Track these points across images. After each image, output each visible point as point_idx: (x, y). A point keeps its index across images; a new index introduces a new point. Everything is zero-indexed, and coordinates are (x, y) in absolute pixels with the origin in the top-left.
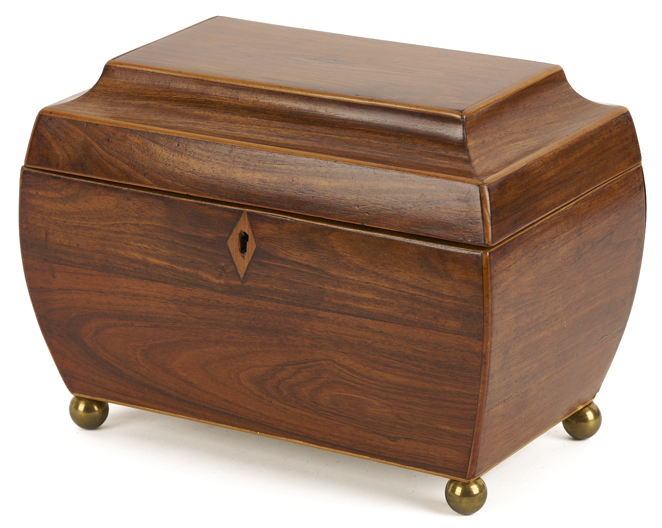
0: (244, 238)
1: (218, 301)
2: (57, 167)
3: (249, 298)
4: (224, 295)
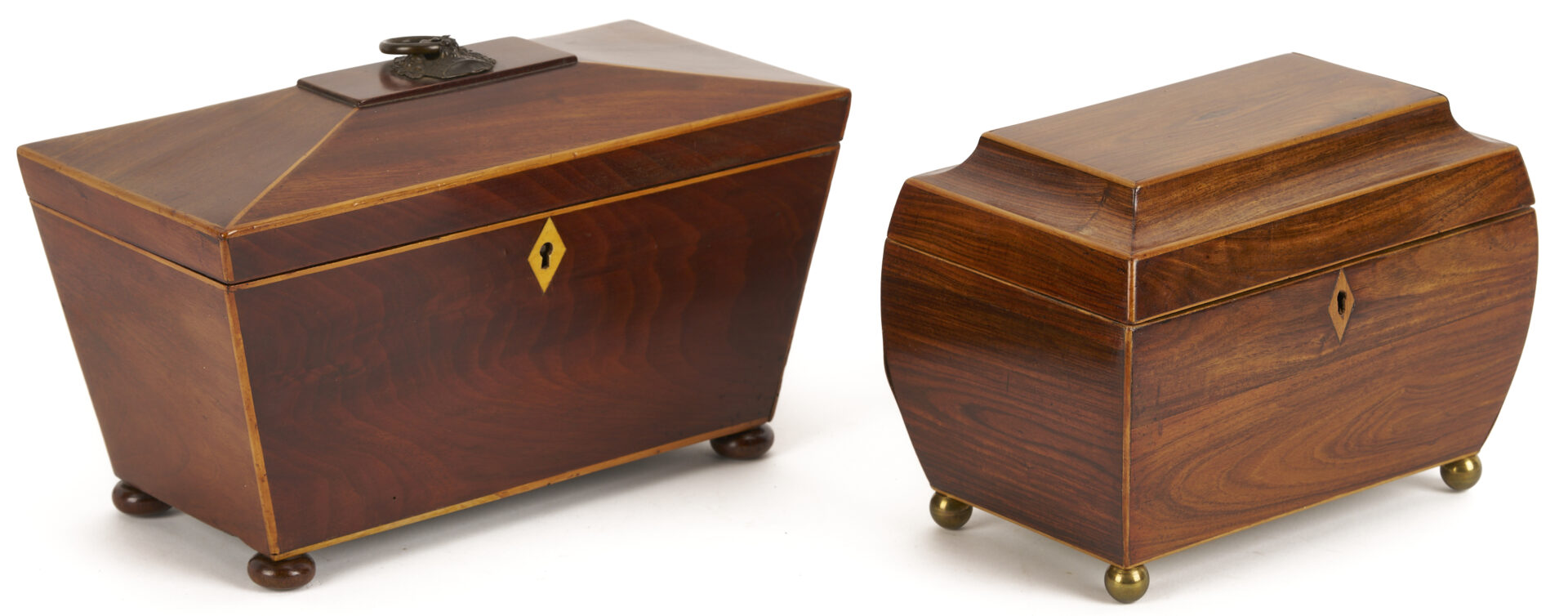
0: (1341, 298)
1: (1316, 378)
3: (1344, 358)
4: (1322, 368)
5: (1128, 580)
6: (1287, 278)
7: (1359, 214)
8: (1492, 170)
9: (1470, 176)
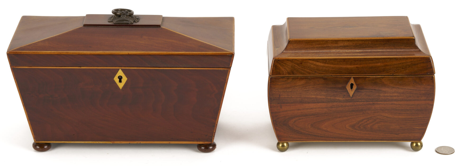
0: (352, 85)
1: (342, 105)
3: (353, 102)
4: (344, 103)
5: (283, 146)
6: (331, 75)
7: (362, 63)
8: (418, 61)
9: (409, 61)
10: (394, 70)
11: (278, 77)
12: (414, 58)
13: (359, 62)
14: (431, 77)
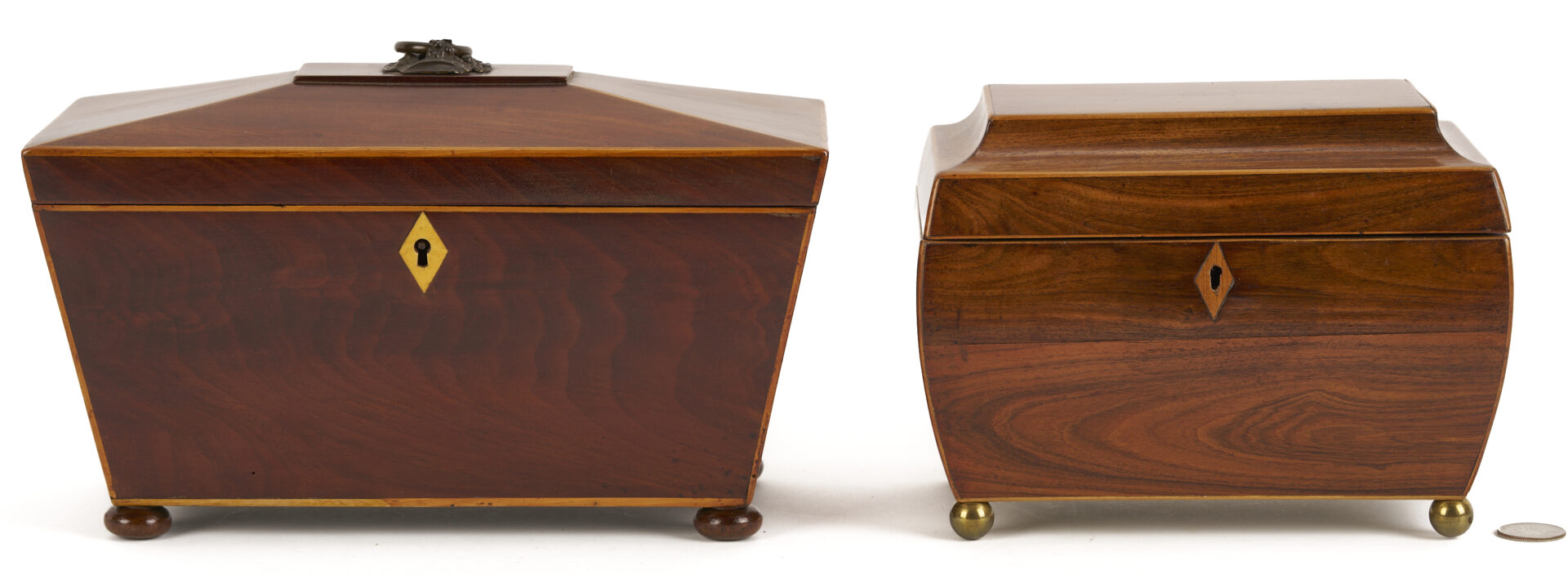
0: (1216, 273)
1: (1182, 350)
2: (971, 233)
3: (1222, 338)
4: (1190, 341)
5: (973, 515)
6: (1140, 236)
7: (1250, 193)
8: (1448, 184)
9: (1416, 185)
10: (1365, 218)
11: (952, 242)
12: (1436, 174)
13: (1240, 190)
14: (1497, 243)
